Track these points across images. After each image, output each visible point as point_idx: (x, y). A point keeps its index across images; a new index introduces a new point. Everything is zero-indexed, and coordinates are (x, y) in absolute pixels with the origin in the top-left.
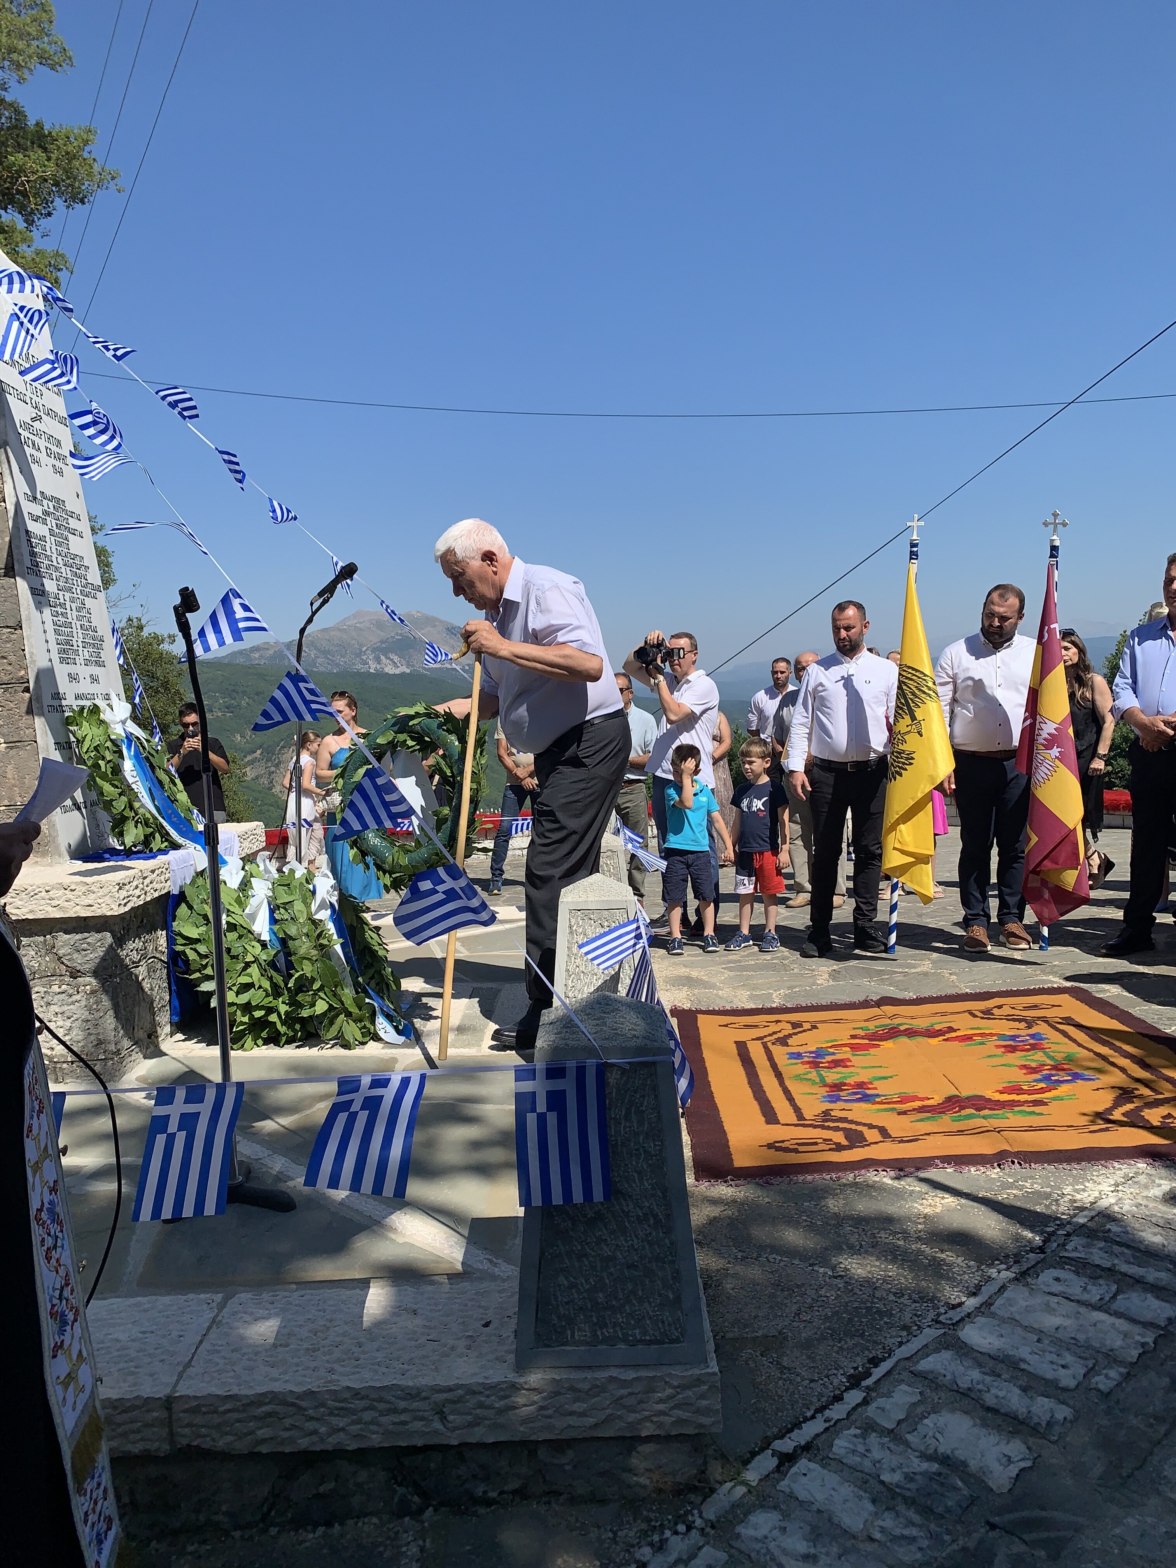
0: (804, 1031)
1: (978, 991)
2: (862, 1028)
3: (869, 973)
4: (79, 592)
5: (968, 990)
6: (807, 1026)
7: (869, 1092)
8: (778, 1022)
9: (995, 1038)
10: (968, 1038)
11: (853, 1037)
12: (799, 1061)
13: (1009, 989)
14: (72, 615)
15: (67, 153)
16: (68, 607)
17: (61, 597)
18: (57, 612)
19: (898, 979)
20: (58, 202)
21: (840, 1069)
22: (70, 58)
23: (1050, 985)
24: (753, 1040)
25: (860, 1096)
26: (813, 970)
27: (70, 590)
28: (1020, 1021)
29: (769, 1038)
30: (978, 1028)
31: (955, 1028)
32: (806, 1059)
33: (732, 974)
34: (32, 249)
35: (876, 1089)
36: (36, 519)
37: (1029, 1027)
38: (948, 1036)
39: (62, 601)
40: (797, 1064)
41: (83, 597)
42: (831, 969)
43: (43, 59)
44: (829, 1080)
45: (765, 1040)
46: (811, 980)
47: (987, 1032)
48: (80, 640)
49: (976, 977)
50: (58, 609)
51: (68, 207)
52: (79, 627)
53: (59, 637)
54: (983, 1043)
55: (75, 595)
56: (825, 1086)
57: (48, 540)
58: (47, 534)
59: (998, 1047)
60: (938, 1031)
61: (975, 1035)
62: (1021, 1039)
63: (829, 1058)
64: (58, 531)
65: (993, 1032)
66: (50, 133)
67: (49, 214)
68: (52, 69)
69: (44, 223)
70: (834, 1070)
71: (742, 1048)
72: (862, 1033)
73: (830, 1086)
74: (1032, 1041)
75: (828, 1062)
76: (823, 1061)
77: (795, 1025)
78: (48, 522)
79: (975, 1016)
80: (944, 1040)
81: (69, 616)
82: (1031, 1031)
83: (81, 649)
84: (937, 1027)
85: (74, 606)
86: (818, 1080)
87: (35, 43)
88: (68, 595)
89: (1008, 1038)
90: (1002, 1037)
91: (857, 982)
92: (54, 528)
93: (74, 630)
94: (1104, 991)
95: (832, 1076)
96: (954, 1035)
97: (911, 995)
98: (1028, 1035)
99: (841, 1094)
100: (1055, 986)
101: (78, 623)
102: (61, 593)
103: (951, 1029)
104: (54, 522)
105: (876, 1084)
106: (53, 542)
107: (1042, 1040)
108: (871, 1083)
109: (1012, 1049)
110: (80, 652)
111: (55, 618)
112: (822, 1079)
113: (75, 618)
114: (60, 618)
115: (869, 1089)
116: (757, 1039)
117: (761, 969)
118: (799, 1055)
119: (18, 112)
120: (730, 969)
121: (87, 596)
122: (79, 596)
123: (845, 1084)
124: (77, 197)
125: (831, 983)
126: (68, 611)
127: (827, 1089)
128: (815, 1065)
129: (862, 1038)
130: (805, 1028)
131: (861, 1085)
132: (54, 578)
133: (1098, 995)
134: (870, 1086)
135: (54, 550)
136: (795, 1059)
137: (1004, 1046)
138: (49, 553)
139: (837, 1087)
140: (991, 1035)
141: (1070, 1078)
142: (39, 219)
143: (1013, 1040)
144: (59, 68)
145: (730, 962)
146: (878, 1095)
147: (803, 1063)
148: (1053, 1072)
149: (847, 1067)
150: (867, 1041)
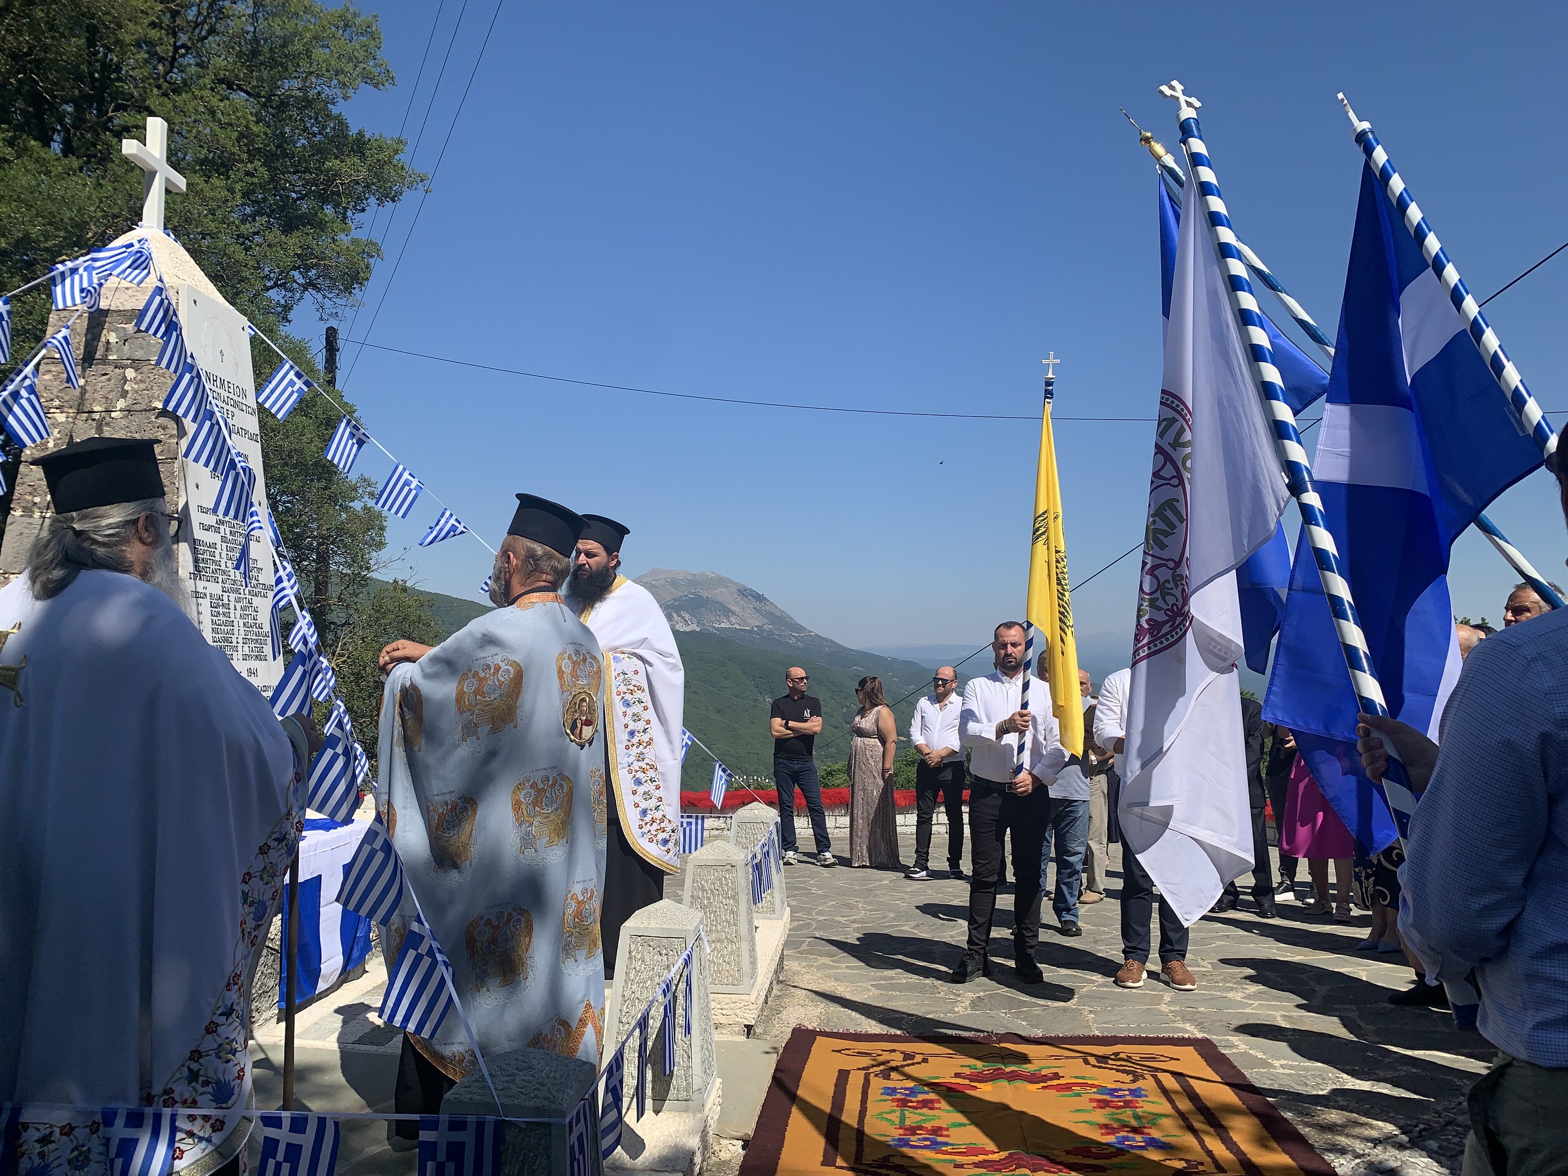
0: (913, 1064)
1: (1105, 1034)
2: (969, 1066)
3: (1010, 1003)
4: (247, 592)
5: (1097, 1033)
6: (918, 1058)
7: (939, 1139)
8: (894, 1051)
9: (1095, 1090)
10: (1068, 1087)
11: (957, 1075)
12: (890, 1098)
13: (1138, 1035)
14: (235, 615)
15: (378, 161)
16: (232, 607)
17: (225, 598)
18: (219, 613)
19: (1037, 1012)
20: (373, 200)
21: (925, 1111)
22: (393, 78)
23: (1180, 1035)
24: (859, 1069)
25: (928, 1143)
26: (959, 995)
27: (237, 591)
28: (1128, 1073)
29: (875, 1069)
30: (1083, 1078)
31: (1061, 1075)
32: (899, 1096)
33: (877, 992)
34: (349, 238)
35: (948, 1136)
36: (207, 528)
37: (1134, 1081)
38: (1049, 1083)
39: (226, 601)
40: (886, 1100)
41: (250, 597)
42: (977, 995)
43: (368, 78)
44: (908, 1123)
45: (871, 1070)
46: (950, 1007)
47: (1090, 1082)
48: (240, 638)
49: (1113, 1018)
50: (221, 610)
51: (379, 205)
52: (241, 624)
53: (217, 636)
54: (1079, 1095)
55: (242, 596)
56: (900, 1128)
57: (218, 546)
58: (219, 542)
59: (1092, 1100)
60: (1044, 1076)
61: (1077, 1084)
62: (1120, 1093)
63: (921, 1097)
64: (231, 537)
65: (1096, 1083)
66: (370, 140)
67: (363, 210)
68: (376, 87)
69: (359, 216)
70: (919, 1111)
71: (843, 1076)
72: (967, 1071)
73: (906, 1129)
74: (1129, 1098)
75: (918, 1102)
76: (914, 1099)
77: (908, 1056)
78: (222, 530)
79: (1087, 1062)
80: (1043, 1087)
81: (232, 615)
82: (1133, 1086)
83: (240, 646)
84: (1044, 1072)
85: (238, 606)
86: (897, 1121)
87: (362, 65)
88: (233, 596)
89: (1107, 1091)
90: (1101, 1089)
91: (992, 1013)
92: (228, 536)
93: (236, 628)
94: (1233, 1046)
95: (912, 1118)
96: (1055, 1082)
97: (1039, 1033)
98: (1129, 1090)
99: (913, 1138)
100: (1186, 1036)
101: (241, 622)
102: (225, 595)
103: (1056, 1076)
104: (228, 530)
105: (952, 1132)
106: (224, 548)
107: (1140, 1097)
108: (947, 1129)
109: (1104, 1104)
110: (240, 649)
111: (214, 618)
112: (903, 1118)
113: (238, 616)
114: (221, 617)
115: (941, 1136)
116: (863, 1069)
117: (909, 990)
118: (894, 1090)
119: (342, 124)
120: (877, 987)
121: (256, 595)
122: (247, 596)
123: (921, 1128)
124: (389, 196)
125: (969, 1012)
126: (232, 611)
127: (901, 1131)
128: (903, 1103)
129: (965, 1078)
130: (915, 1061)
131: (937, 1131)
132: (220, 580)
133: (1223, 1052)
134: (945, 1133)
135: (224, 555)
136: (888, 1094)
137: (1099, 1101)
138: (217, 558)
139: (913, 1130)
140: (1093, 1086)
141: (1143, 1144)
142: (354, 214)
143: (1112, 1095)
144: (381, 87)
145: (881, 979)
146: (946, 1144)
147: (893, 1100)
148: (1131, 1135)
149: (932, 1109)
150: (967, 1082)
